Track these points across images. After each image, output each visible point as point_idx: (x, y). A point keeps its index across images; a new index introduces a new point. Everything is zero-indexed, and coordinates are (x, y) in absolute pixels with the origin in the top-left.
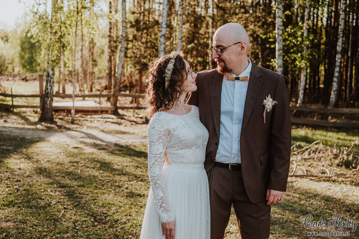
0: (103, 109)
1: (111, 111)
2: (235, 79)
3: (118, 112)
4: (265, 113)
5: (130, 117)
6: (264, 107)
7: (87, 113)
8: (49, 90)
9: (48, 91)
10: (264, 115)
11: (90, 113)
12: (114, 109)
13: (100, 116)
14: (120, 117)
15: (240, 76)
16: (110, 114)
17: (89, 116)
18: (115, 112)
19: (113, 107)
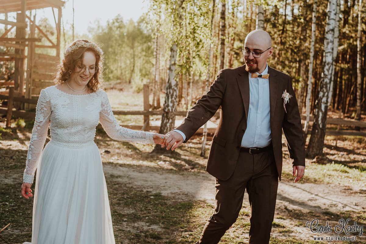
2: (258, 77)
4: (284, 104)
6: (283, 100)
8: (170, 108)
9: (169, 110)
10: (284, 107)
15: (262, 74)
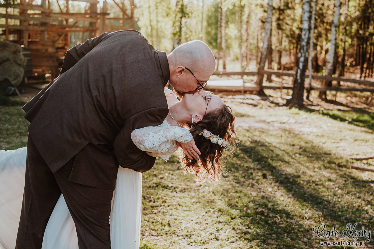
0: (247, 89)
1: (256, 91)
3: (263, 93)
5: (277, 98)
7: (229, 93)
11: (232, 93)
12: (258, 89)
13: (242, 97)
14: (265, 98)
16: (255, 94)
17: (230, 97)
18: (261, 92)
19: (259, 86)
